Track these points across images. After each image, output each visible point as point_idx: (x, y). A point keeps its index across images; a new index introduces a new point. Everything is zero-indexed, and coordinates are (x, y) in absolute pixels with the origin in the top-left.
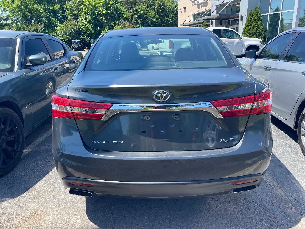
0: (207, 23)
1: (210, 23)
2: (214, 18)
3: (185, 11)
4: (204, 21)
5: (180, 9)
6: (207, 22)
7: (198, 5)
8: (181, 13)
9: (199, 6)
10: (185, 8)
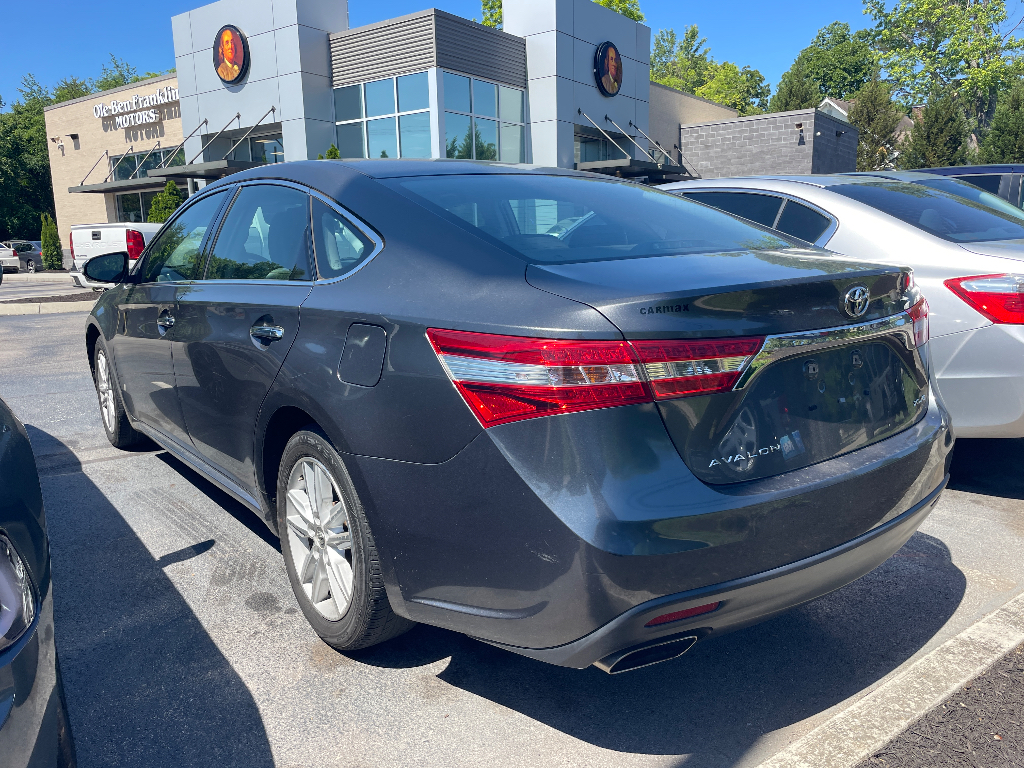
0: (179, 187)
1: (189, 187)
2: (202, 172)
3: (77, 147)
4: (164, 179)
5: (58, 139)
6: (177, 183)
7: (128, 130)
8: (63, 150)
9: (132, 132)
10: (74, 137)
